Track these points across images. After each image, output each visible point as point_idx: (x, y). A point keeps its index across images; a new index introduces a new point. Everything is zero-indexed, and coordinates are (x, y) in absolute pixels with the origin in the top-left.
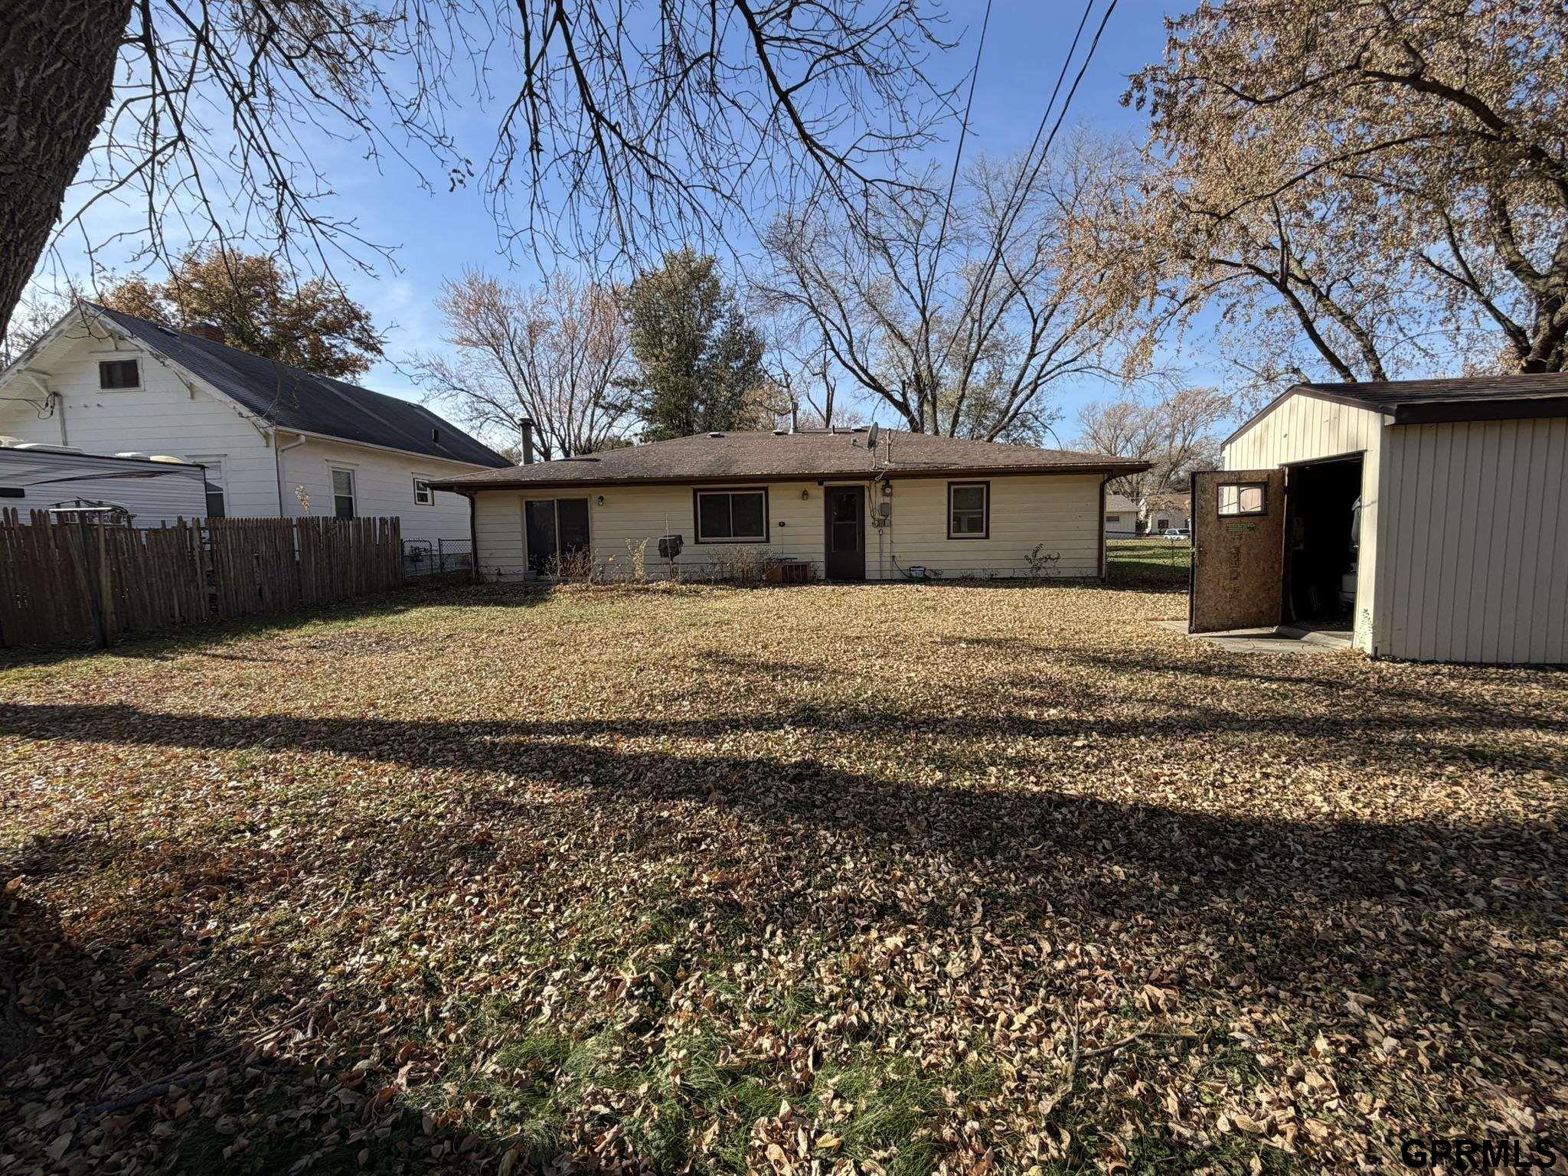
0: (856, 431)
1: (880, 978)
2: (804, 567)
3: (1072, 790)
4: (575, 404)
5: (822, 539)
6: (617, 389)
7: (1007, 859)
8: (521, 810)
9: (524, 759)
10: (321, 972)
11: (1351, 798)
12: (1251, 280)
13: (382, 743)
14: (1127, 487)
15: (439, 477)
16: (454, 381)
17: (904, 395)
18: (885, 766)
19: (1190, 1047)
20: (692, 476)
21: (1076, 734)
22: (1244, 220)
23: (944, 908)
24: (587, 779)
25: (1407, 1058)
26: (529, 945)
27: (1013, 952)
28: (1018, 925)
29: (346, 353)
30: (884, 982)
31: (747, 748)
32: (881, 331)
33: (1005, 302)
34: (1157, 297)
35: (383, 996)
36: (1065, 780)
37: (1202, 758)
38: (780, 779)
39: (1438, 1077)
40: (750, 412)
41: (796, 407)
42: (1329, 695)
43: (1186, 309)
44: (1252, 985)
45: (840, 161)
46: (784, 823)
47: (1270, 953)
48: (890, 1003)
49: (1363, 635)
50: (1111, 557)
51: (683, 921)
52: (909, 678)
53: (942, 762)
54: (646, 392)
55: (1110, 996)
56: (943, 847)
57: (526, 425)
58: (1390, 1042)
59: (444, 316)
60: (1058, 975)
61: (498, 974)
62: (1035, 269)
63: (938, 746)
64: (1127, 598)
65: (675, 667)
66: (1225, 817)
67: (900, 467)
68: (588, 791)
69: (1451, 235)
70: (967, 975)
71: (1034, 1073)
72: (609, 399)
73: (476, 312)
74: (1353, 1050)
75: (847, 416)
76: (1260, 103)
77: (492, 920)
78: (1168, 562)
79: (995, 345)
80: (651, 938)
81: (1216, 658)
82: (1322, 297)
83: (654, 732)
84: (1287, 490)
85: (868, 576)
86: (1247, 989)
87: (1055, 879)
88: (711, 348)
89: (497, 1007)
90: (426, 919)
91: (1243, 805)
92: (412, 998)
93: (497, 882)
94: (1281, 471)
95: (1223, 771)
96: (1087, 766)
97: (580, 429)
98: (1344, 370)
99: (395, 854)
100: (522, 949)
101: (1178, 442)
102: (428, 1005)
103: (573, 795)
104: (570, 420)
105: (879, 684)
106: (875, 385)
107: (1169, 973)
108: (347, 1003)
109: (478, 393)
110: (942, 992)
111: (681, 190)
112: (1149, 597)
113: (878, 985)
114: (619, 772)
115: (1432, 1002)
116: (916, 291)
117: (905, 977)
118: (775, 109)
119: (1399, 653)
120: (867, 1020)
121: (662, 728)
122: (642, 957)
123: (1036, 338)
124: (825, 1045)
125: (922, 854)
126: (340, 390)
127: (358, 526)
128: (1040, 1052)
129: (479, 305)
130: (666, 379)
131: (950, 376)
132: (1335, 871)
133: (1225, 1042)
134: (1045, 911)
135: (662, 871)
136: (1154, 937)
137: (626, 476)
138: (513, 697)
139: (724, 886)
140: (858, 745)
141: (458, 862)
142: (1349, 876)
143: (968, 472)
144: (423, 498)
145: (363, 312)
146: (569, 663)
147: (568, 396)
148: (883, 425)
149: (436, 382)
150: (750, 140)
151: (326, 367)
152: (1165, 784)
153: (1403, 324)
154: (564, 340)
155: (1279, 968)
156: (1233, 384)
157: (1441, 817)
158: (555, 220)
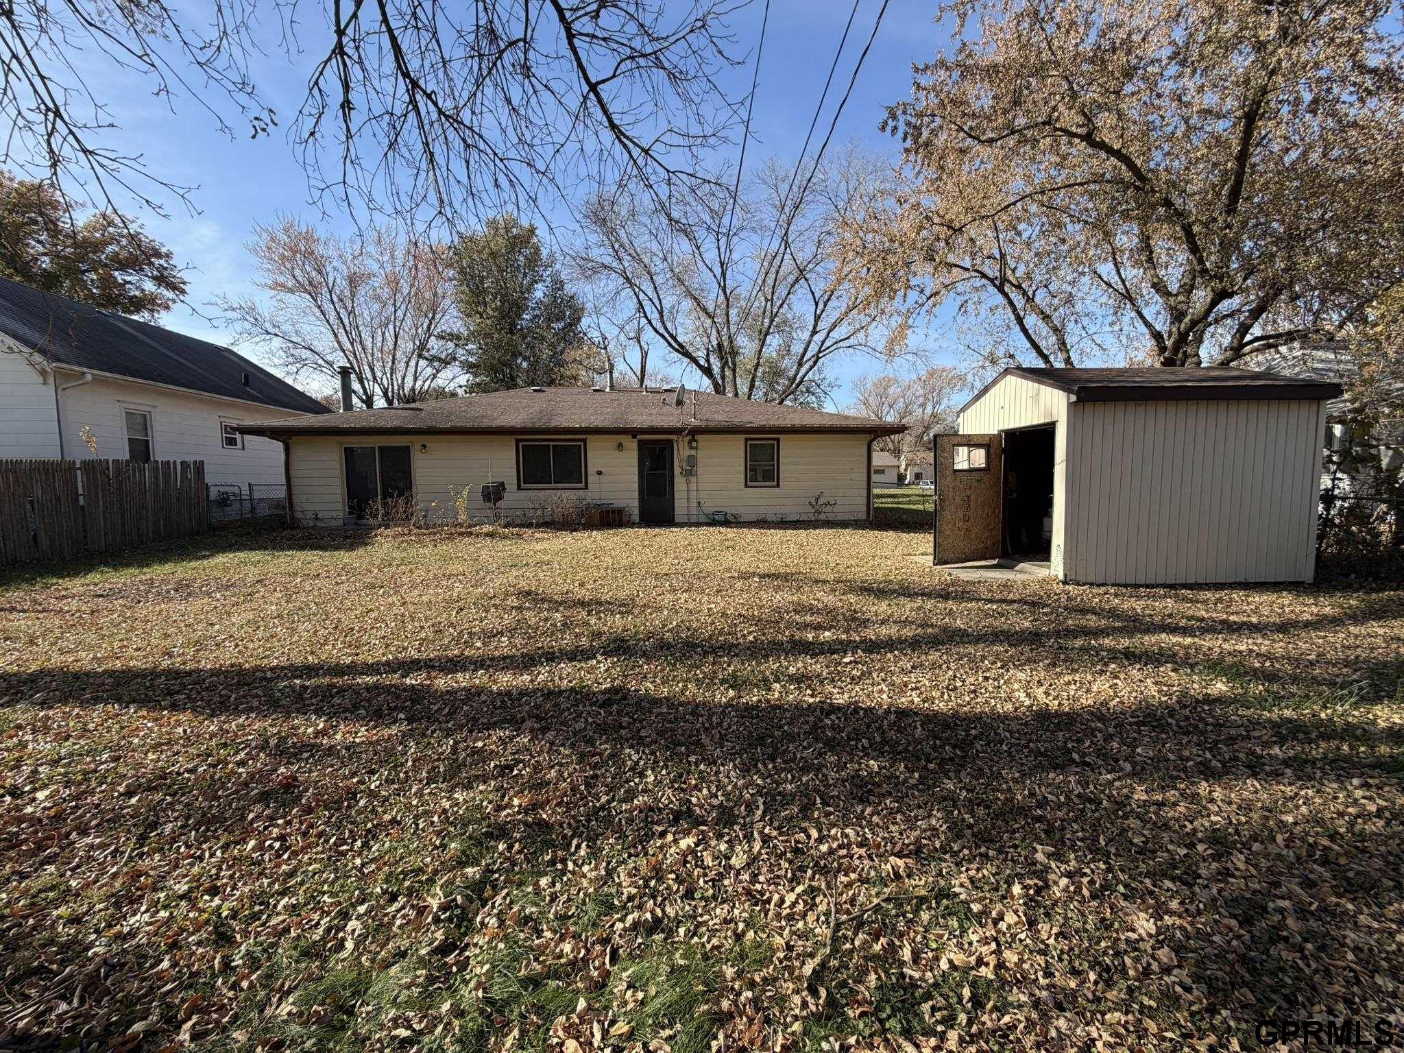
0: (666, 391)
1: (673, 876)
2: (620, 511)
3: (840, 700)
4: (398, 354)
5: (636, 486)
6: (442, 342)
7: (785, 762)
8: (331, 751)
9: (337, 701)
10: (93, 937)
11: (1045, 693)
12: (979, 282)
13: (178, 692)
14: (891, 445)
15: (249, 422)
16: (267, 325)
17: (708, 360)
18: (685, 688)
19: (922, 904)
20: (513, 427)
21: (845, 652)
22: (973, 234)
23: (731, 809)
24: (402, 716)
25: (1075, 892)
26: (333, 883)
27: (787, 841)
28: (792, 817)
29: (143, 290)
30: (675, 880)
31: (561, 678)
32: (687, 304)
33: (792, 286)
34: (909, 291)
35: (167, 952)
36: (835, 691)
37: (940, 667)
38: (591, 705)
39: (1094, 904)
40: (572, 369)
41: (612, 367)
42: (1033, 613)
43: (930, 302)
44: (970, 848)
45: (646, 152)
46: (593, 745)
47: (983, 821)
48: (681, 898)
49: (1057, 565)
50: (878, 503)
51: (492, 843)
52: (710, 609)
53: (734, 683)
54: (470, 346)
55: (863, 870)
56: (732, 755)
57: (345, 373)
58: (1064, 881)
59: (255, 260)
60: (823, 857)
61: (299, 915)
62: (816, 260)
63: (732, 668)
64: (889, 537)
65: (494, 605)
66: (956, 715)
67: (703, 424)
68: (403, 728)
69: (1115, 259)
70: (748, 865)
71: (800, 943)
72: (433, 352)
73: (292, 259)
74: (1039, 891)
75: (659, 377)
76: (983, 142)
77: (294, 862)
78: (921, 507)
79: (785, 322)
80: (459, 863)
81: (953, 585)
82: (1030, 300)
83: (472, 667)
84: (1004, 451)
85: (677, 521)
86: (966, 851)
87: (824, 775)
88: (534, 309)
89: (295, 948)
90: (220, 869)
91: (969, 703)
92: (201, 950)
93: (301, 823)
94: (999, 435)
95: (955, 676)
96: (853, 679)
97: (403, 379)
98: (1045, 358)
99: (187, 805)
100: (326, 888)
101: (929, 410)
102: (218, 956)
103: (386, 733)
104: (393, 370)
105: (683, 615)
106: (683, 351)
107: (908, 845)
108: (124, 964)
109: (294, 339)
110: (726, 882)
111: (497, 161)
112: (905, 536)
113: (671, 882)
114: (435, 708)
115: (1094, 849)
116: (718, 271)
117: (696, 873)
118: (585, 98)
119: (1082, 579)
120: (660, 915)
121: (480, 664)
122: (450, 882)
123: (817, 318)
124: (621, 942)
125: (714, 763)
126: (133, 328)
127: (155, 469)
128: (806, 924)
129: (295, 253)
130: (490, 335)
131: (746, 345)
132: (1031, 751)
133: (947, 896)
134: (814, 804)
135: (474, 798)
136: (899, 816)
137: (449, 425)
138: (327, 640)
139: (534, 807)
140: (662, 670)
141: (258, 808)
142: (1042, 754)
143: (762, 430)
144: (231, 442)
145: (164, 250)
146: (387, 603)
147: (391, 347)
148: (689, 386)
149: (247, 326)
150: (564, 124)
151: (119, 303)
152: (912, 689)
153: (1085, 323)
154: (386, 292)
155: (990, 833)
156: (967, 365)
157: (1105, 704)
158: (369, 178)
